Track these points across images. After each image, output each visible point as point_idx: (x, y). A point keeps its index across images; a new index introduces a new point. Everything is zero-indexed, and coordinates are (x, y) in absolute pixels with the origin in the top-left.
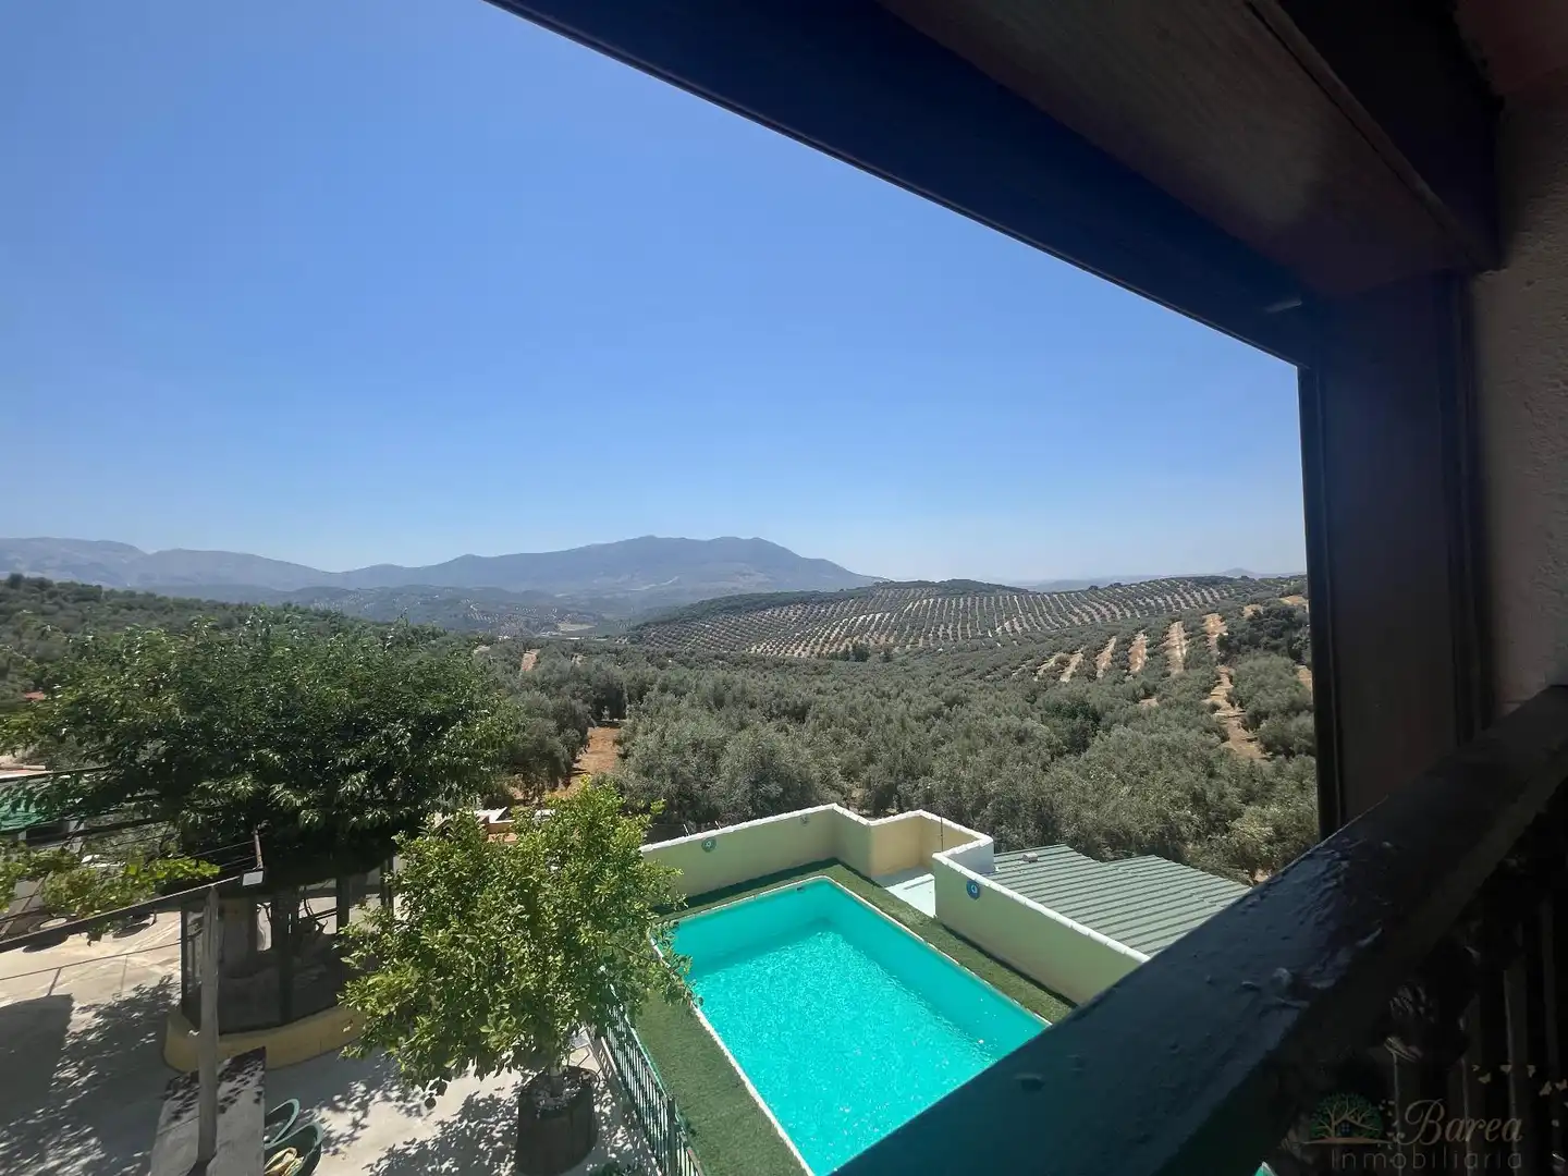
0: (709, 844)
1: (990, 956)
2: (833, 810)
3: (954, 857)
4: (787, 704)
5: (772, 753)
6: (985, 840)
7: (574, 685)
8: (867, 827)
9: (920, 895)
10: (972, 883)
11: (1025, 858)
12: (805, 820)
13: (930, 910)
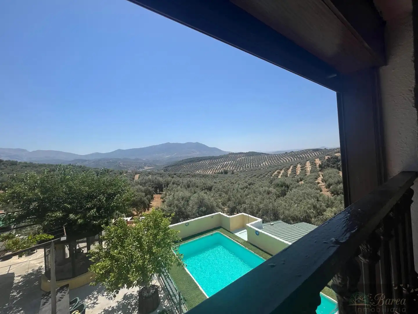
0: (187, 224)
1: (262, 250)
2: (220, 214)
3: (252, 225)
4: (207, 186)
5: (203, 199)
6: (260, 220)
7: (149, 183)
8: (229, 218)
9: (243, 235)
10: (257, 231)
11: (270, 224)
12: (212, 217)
13: (246, 239)
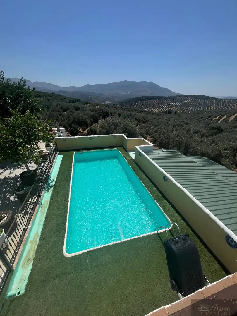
0: (91, 138)
2: (123, 135)
4: (144, 120)
6: (152, 145)
7: (99, 111)
8: (127, 139)
10: (140, 153)
11: (162, 151)
12: (115, 137)
13: (134, 158)
